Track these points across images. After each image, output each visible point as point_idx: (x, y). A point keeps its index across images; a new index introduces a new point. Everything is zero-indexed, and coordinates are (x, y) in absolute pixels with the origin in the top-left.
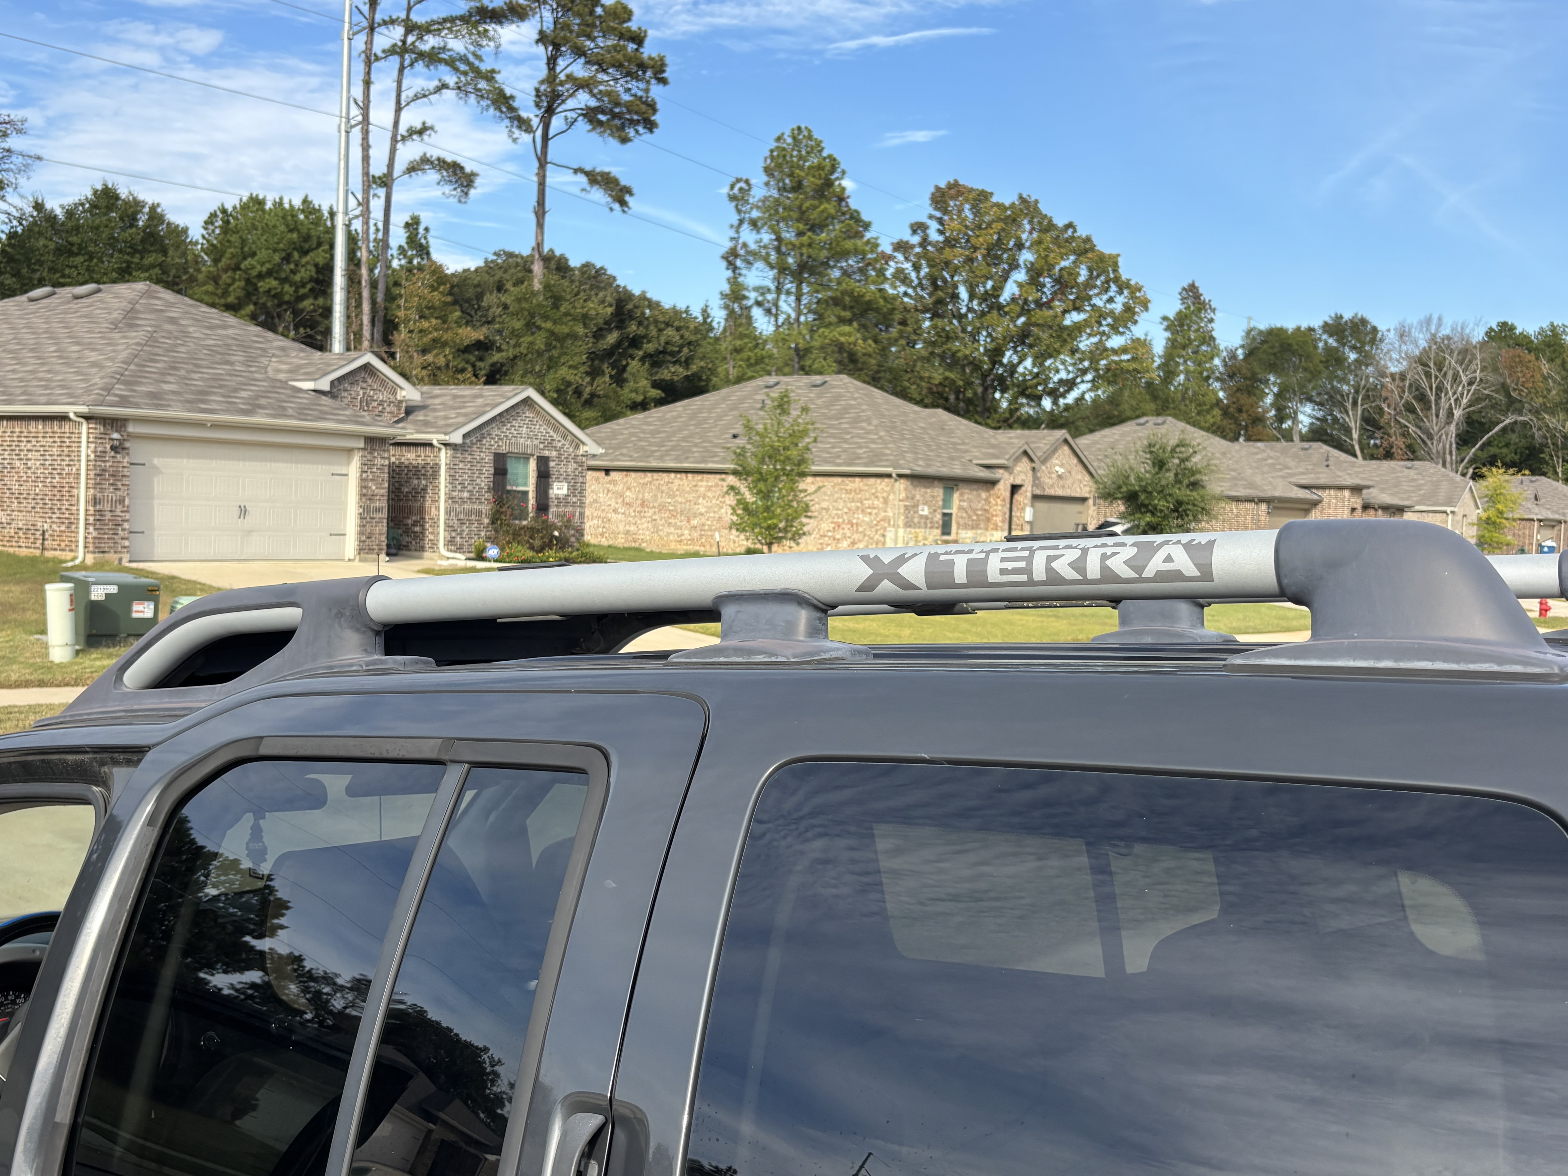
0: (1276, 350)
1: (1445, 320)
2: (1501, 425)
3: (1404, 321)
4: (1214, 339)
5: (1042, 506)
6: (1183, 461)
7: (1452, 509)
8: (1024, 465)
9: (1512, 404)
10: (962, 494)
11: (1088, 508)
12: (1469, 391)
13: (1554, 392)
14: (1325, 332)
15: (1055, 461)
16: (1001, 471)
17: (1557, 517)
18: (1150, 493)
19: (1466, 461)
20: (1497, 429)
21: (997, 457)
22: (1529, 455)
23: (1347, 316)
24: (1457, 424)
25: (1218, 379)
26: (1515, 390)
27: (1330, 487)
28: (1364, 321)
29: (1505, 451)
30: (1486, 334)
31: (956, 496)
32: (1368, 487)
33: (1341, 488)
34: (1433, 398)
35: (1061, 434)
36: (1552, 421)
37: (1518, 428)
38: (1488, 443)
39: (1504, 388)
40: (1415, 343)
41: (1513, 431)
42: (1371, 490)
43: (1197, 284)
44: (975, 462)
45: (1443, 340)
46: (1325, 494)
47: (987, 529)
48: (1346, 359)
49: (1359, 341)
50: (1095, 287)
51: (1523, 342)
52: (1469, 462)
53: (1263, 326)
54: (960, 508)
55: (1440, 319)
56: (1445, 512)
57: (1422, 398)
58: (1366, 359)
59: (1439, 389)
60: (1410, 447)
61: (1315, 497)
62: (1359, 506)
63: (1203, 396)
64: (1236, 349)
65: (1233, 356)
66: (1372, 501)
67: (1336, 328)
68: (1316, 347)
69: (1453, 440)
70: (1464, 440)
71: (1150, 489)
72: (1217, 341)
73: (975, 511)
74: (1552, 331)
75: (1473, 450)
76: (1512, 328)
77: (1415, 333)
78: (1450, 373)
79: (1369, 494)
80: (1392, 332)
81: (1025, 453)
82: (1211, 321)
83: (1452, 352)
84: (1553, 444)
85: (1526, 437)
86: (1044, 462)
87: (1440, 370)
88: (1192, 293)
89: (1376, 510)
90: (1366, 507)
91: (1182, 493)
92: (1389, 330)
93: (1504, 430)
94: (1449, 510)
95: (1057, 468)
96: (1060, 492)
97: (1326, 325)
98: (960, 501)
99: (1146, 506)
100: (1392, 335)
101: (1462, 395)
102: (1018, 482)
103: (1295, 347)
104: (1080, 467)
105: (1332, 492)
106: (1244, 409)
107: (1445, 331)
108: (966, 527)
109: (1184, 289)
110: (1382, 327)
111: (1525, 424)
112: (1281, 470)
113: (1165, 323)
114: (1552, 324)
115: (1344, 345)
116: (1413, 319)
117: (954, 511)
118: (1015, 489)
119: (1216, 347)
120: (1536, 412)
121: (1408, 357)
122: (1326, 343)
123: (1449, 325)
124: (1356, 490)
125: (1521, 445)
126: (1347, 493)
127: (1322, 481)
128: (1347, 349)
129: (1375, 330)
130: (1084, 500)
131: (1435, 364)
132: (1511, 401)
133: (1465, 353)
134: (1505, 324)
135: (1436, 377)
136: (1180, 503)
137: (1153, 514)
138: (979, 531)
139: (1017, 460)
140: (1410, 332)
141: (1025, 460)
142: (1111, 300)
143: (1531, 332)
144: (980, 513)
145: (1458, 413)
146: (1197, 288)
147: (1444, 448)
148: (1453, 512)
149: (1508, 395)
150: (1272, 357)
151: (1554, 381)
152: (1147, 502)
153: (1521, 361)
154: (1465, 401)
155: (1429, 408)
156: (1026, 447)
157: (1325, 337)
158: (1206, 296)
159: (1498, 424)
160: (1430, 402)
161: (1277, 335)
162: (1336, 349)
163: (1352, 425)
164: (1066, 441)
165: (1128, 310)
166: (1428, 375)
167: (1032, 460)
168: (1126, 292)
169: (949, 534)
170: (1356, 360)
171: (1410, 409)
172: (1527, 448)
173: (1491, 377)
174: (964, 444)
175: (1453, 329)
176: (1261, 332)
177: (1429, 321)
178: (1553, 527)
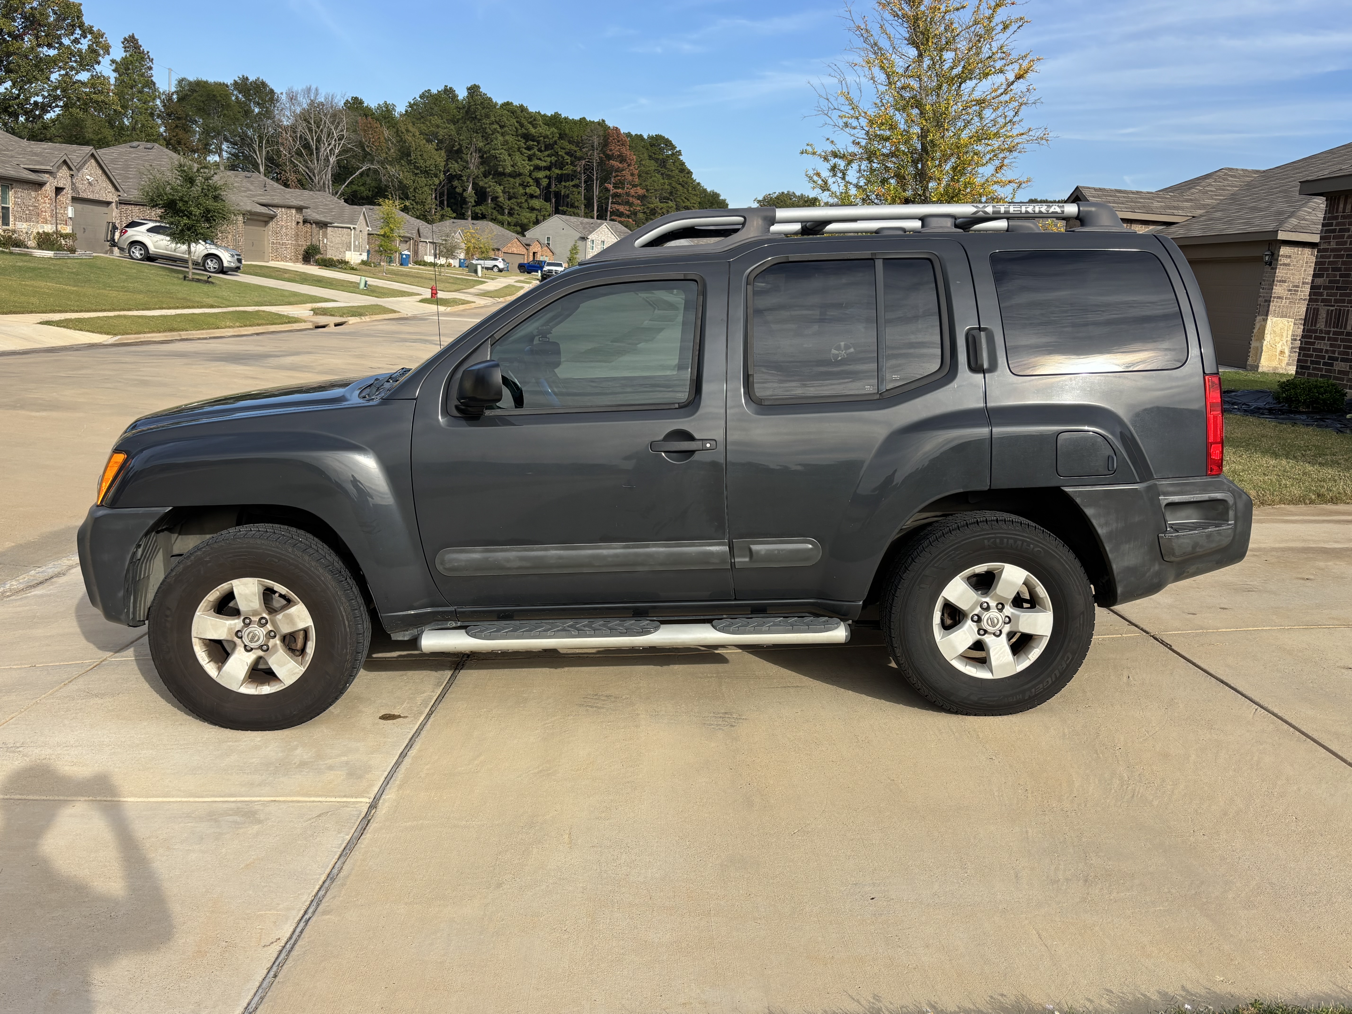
0: (204, 99)
1: (320, 91)
2: (361, 170)
3: (292, 87)
4: (154, 84)
5: (79, 206)
6: (207, 179)
7: (354, 226)
8: (64, 172)
9: (366, 156)
10: (16, 192)
11: (112, 210)
12: (339, 144)
13: (392, 151)
14: (236, 88)
15: (85, 170)
16: (47, 176)
17: (409, 235)
18: (186, 202)
19: (339, 194)
20: (357, 173)
21: (42, 164)
22: (377, 193)
23: (252, 78)
24: (332, 168)
25: (159, 116)
26: (368, 146)
27: (282, 207)
28: (264, 84)
29: (362, 188)
30: (345, 104)
31: (11, 193)
32: (307, 208)
33: (289, 207)
34: (314, 147)
35: (88, 149)
36: (392, 170)
37: (371, 174)
38: (351, 182)
39: (361, 145)
40: (300, 104)
41: (368, 176)
42: (308, 210)
43: (136, 37)
44: (22, 166)
45: (318, 105)
46: (279, 211)
47: (38, 222)
48: (253, 111)
49: (260, 97)
50: (62, 28)
51: (367, 113)
52: (341, 194)
53: (192, 78)
54: (16, 203)
55: (317, 90)
56: (350, 228)
57: (307, 146)
58: (267, 114)
59: (319, 140)
60: (299, 181)
61: (272, 213)
62: (301, 221)
63: (151, 128)
64: (172, 94)
65: (170, 98)
66: (309, 218)
67: (243, 86)
68: (230, 99)
69: (330, 178)
70: (338, 178)
71: (186, 199)
72: (157, 85)
73: (27, 206)
74: (387, 108)
75: (343, 186)
76: (361, 102)
77: (300, 98)
78: (325, 130)
79: (306, 213)
80: (284, 94)
81: (65, 162)
82: (150, 68)
83: (325, 115)
84: (393, 186)
85: (376, 180)
86: (78, 170)
87: (318, 127)
88: (131, 43)
89: (311, 224)
90: (305, 222)
91: (210, 203)
92: (282, 93)
93: (361, 174)
94: (352, 226)
95: (88, 177)
96: (91, 196)
97: (236, 83)
98: (15, 198)
99: (183, 211)
100: (284, 97)
101: (335, 146)
102: (61, 185)
103: (219, 98)
104: (104, 177)
105: (283, 209)
106: (183, 142)
107: (321, 99)
108: (21, 219)
109: (125, 39)
110: (277, 90)
111: (376, 172)
112: (245, 191)
113: (114, 65)
114: (385, 103)
115: (250, 100)
116: (299, 87)
117: (11, 205)
118: (58, 190)
119: (155, 90)
120: (382, 163)
121: (296, 116)
122: (237, 98)
123: (323, 95)
124: (299, 209)
125: (372, 185)
126: (294, 211)
127: (276, 202)
128: (252, 105)
129: (272, 91)
130: (108, 203)
131: (314, 122)
132: (366, 154)
133: (335, 116)
134: (356, 98)
135: (316, 133)
136: (208, 211)
137: (188, 217)
138: (32, 224)
139: (59, 168)
140: (296, 96)
141: (65, 167)
142: (76, 41)
143: (373, 107)
144: (31, 208)
145: (332, 159)
146: (137, 40)
147: (324, 184)
148: (354, 228)
149: (364, 150)
150: (202, 104)
151: (392, 143)
152: (183, 208)
153: (371, 127)
154: (337, 151)
155: (312, 154)
156: (65, 157)
157: (235, 93)
158: (145, 47)
159: (358, 169)
160: (312, 150)
161: (203, 87)
162: (244, 103)
163: (259, 162)
164: (93, 155)
165: (91, 50)
166: (310, 130)
167: (70, 169)
168: (89, 37)
169: (8, 224)
170: (259, 113)
171: (299, 154)
172: (376, 188)
173: (353, 136)
174: (8, 150)
175: (326, 98)
176: (190, 83)
177: (309, 90)
178: (407, 242)
